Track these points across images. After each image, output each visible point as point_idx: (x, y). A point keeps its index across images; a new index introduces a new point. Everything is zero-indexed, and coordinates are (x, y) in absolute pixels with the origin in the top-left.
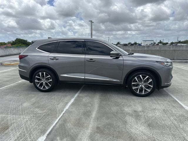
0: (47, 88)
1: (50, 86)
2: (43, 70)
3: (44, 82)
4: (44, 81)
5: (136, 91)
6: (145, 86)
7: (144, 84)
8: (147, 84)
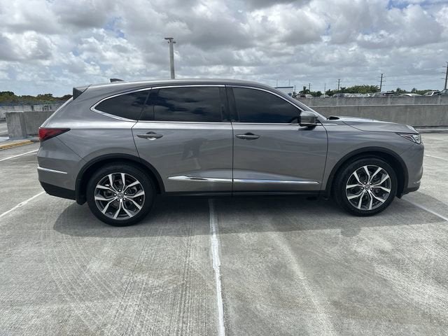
0: (130, 215)
1: (140, 208)
2: (119, 167)
3: (121, 200)
4: (120, 197)
5: (355, 204)
6: (374, 190)
7: (371, 186)
8: (377, 185)
